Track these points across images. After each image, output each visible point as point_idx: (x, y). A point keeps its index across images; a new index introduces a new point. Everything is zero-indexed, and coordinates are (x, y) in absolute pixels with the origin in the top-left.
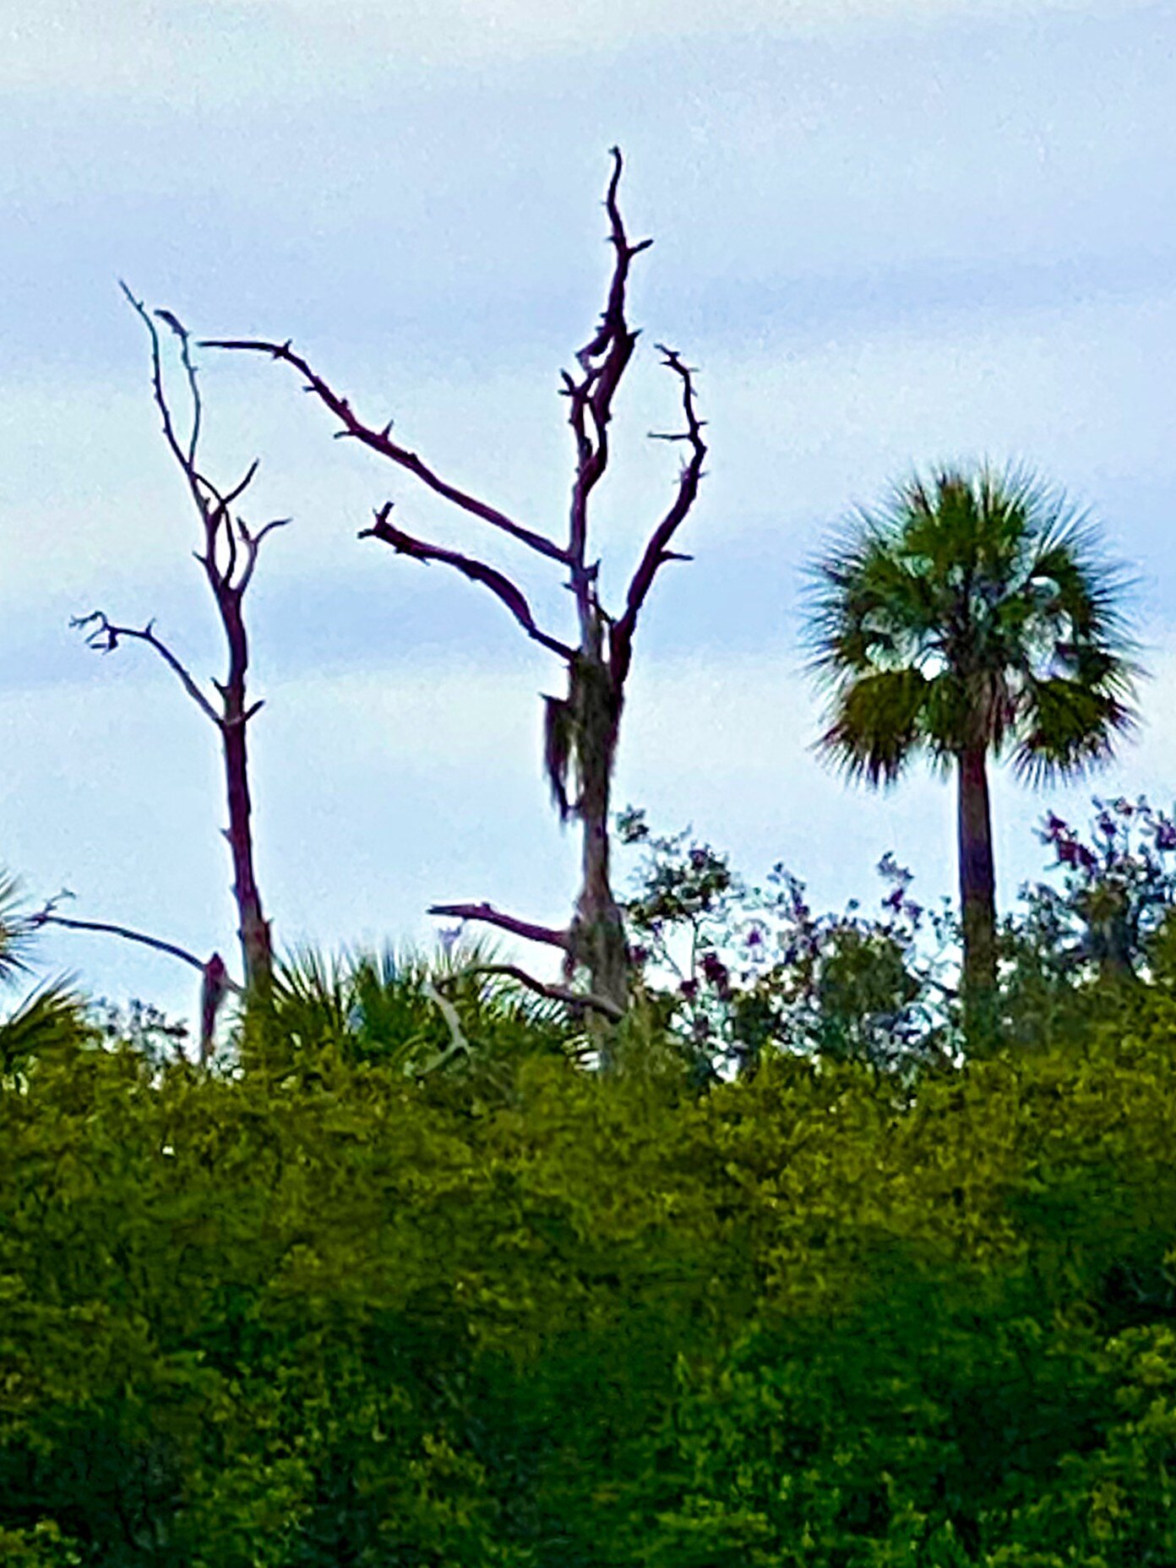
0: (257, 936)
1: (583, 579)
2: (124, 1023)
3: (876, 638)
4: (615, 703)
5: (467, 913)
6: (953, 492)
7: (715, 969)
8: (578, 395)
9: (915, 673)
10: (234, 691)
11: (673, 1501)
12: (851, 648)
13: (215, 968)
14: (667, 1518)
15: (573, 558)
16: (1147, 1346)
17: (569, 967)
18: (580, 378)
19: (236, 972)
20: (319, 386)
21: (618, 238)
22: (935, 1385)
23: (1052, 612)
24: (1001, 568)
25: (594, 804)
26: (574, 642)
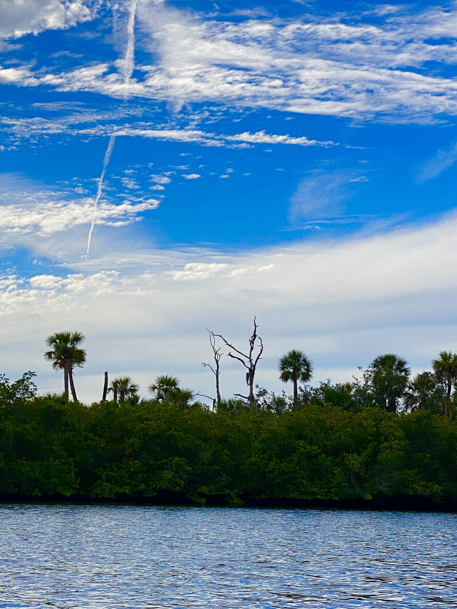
0: (219, 397)
1: (251, 360)
2: (203, 405)
3: (286, 367)
4: (254, 373)
5: (237, 395)
6: (294, 352)
7: (265, 402)
8: (251, 341)
9: (289, 371)
10: (217, 371)
11: (250, 457)
12: (283, 368)
13: (215, 400)
14: (249, 459)
15: (250, 358)
16: (301, 442)
17: (248, 401)
18: (251, 340)
19: (217, 401)
20: (224, 340)
21: (255, 325)
22: (278, 446)
23: (304, 366)
24: (299, 361)
25: (251, 384)
26: (250, 367)
